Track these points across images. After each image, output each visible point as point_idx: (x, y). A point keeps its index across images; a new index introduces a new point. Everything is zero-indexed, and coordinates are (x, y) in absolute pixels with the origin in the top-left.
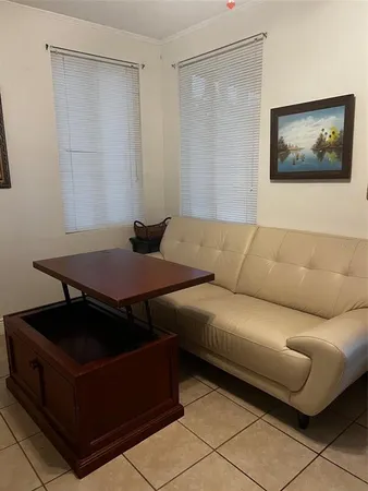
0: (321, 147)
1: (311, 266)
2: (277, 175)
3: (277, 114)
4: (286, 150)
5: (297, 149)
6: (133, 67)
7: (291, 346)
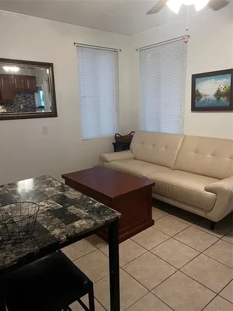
0: (218, 94)
1: (214, 155)
2: (195, 108)
3: (195, 77)
4: (200, 96)
5: (205, 95)
6: (115, 51)
7: (207, 190)
